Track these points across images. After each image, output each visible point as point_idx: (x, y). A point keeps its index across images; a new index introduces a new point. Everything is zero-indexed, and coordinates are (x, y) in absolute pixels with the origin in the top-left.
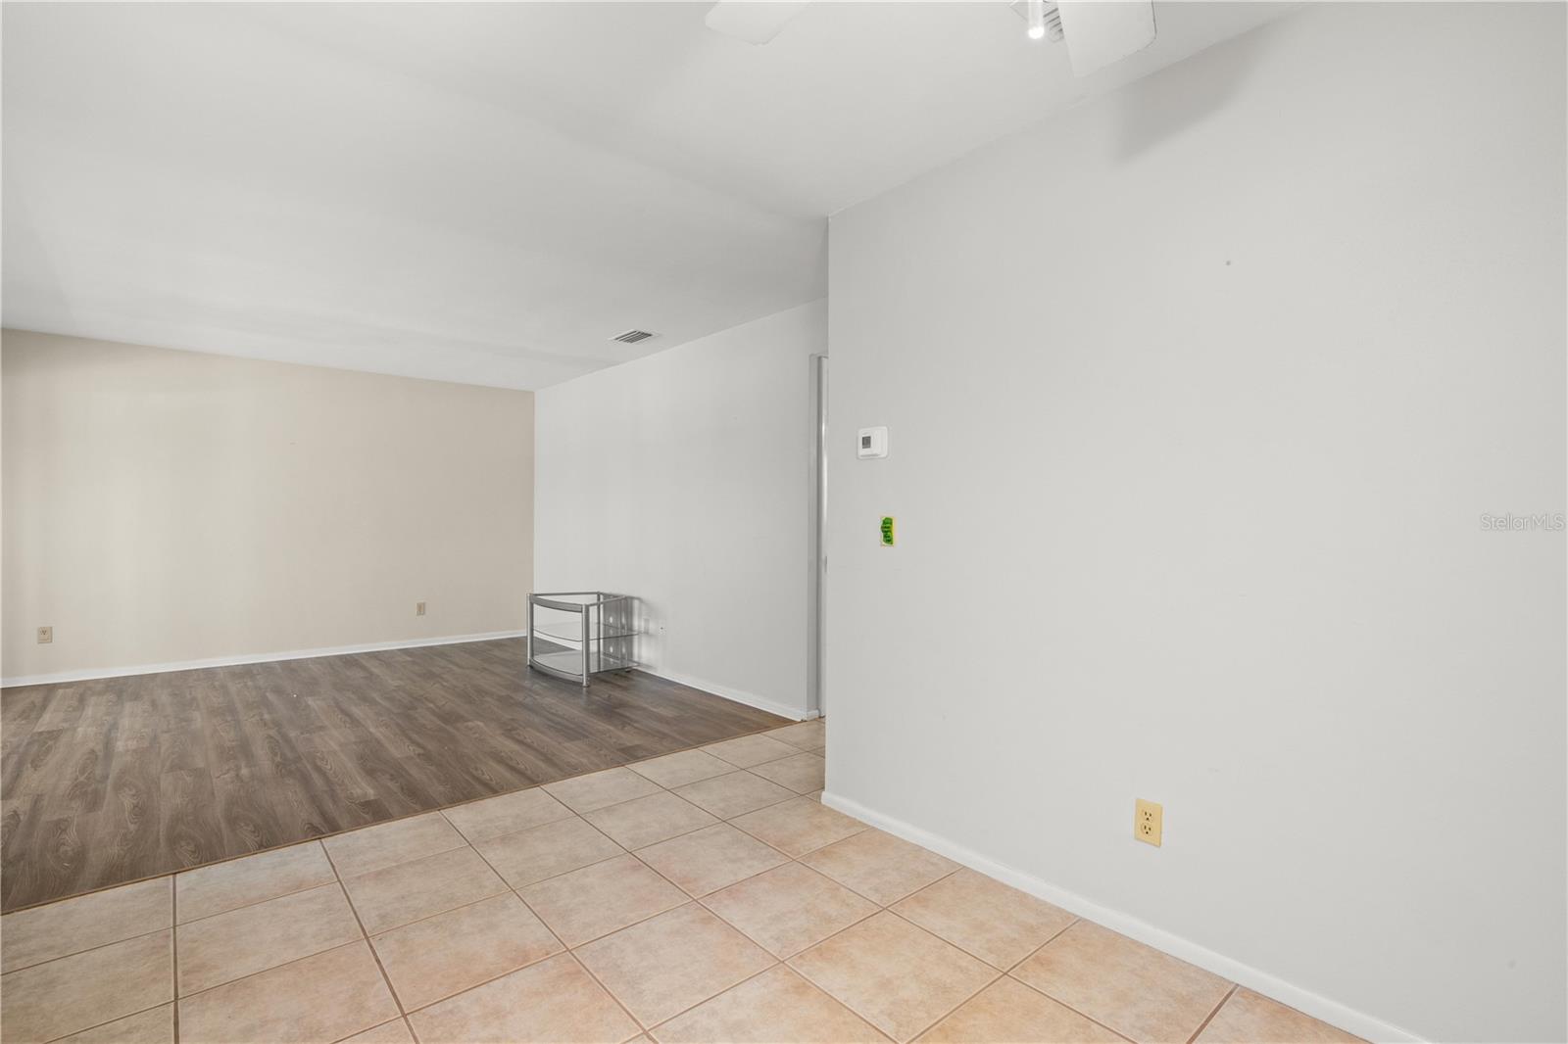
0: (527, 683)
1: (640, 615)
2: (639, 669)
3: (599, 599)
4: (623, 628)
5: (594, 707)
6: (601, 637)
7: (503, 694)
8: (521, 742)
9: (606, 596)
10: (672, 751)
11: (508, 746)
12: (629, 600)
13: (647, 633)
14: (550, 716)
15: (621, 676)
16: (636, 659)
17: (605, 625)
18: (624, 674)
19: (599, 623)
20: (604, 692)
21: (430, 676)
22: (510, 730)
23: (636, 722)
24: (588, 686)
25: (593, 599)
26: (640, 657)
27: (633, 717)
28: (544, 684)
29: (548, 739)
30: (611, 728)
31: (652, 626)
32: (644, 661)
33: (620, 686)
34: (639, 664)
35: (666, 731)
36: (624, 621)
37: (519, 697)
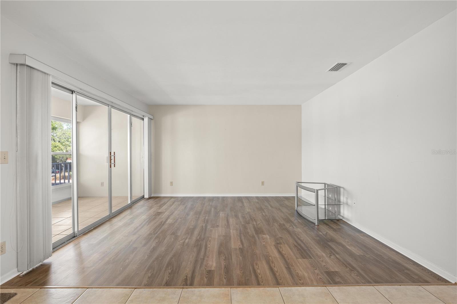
0: (292, 219)
1: (344, 196)
2: (343, 219)
3: (325, 187)
4: (335, 200)
5: (318, 238)
6: (326, 204)
7: (282, 223)
8: (280, 253)
9: (328, 185)
10: (357, 283)
11: (274, 253)
12: (338, 188)
13: (347, 204)
14: (297, 239)
15: (335, 222)
16: (342, 214)
17: (327, 197)
18: (335, 221)
19: (325, 196)
20: (325, 230)
21: (261, 209)
22: (278, 244)
23: (338, 254)
24: (318, 225)
25: (322, 187)
26: (343, 214)
27: (337, 250)
28: (299, 221)
29: (292, 253)
30: (324, 255)
31: (349, 202)
32: (345, 216)
33: (332, 228)
34: (343, 217)
35: (355, 265)
36: (336, 196)
37: (287, 226)
